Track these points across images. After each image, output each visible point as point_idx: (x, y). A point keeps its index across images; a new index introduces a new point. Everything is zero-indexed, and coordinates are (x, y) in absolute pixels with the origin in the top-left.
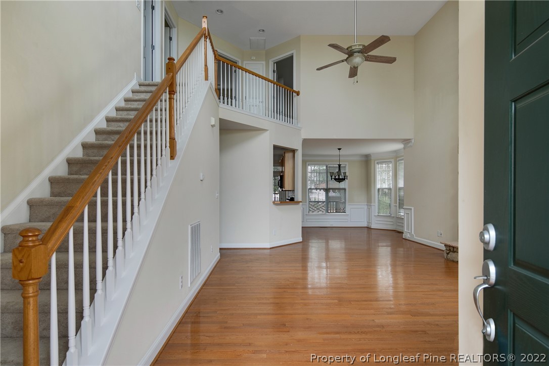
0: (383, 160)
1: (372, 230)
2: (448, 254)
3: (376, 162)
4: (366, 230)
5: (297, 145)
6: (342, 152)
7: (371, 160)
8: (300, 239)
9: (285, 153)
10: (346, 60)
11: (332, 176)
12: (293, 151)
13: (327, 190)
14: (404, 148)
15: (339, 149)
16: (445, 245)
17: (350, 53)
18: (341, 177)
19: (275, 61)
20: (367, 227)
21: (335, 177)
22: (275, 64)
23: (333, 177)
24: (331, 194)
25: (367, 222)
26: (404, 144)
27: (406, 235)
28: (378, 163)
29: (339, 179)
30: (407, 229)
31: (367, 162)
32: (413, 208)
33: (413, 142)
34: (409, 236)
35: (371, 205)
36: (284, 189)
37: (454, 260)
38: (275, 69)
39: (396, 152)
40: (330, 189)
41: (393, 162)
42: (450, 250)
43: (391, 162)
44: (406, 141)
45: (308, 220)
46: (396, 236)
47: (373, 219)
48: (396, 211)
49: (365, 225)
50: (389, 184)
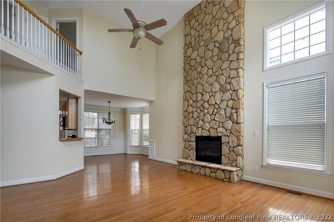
0: (135, 112)
1: (128, 155)
2: (179, 166)
4: (123, 155)
5: (80, 93)
6: (111, 105)
7: (127, 111)
8: (82, 167)
9: (68, 99)
10: (132, 31)
11: (104, 121)
12: (77, 98)
13: (98, 130)
14: (149, 106)
15: (109, 102)
16: (177, 162)
17: (136, 26)
18: (110, 121)
19: (59, 22)
21: (106, 121)
22: (58, 24)
24: (101, 133)
25: (125, 150)
26: (149, 104)
27: (151, 157)
28: (131, 114)
30: (151, 153)
31: (125, 113)
32: (155, 141)
33: (155, 102)
34: (153, 158)
35: (127, 140)
36: (66, 128)
37: (183, 169)
38: (58, 28)
39: (142, 108)
40: (100, 129)
41: (140, 114)
42: (180, 164)
43: (138, 114)
44: (151, 102)
45: (86, 152)
46: (143, 158)
47: (129, 149)
48: (142, 143)
49: (123, 152)
50: (138, 127)
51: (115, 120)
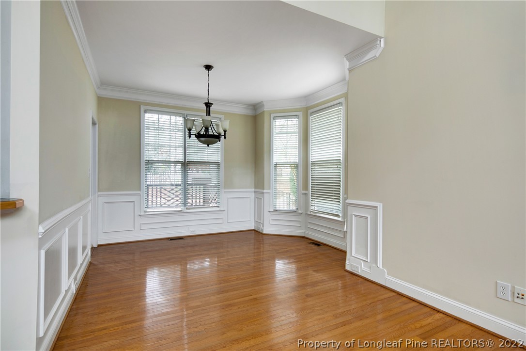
0: (284, 113)
1: (264, 236)
3: (272, 116)
4: (252, 236)
11: (190, 130)
13: (186, 165)
15: (208, 67)
18: (211, 133)
20: (254, 230)
21: (197, 132)
23: (194, 132)
24: (194, 174)
25: (256, 222)
29: (206, 136)
32: (380, 206)
33: (382, 45)
35: (263, 193)
39: (306, 98)
40: (190, 162)
41: (301, 118)
43: (297, 116)
45: (143, 227)
47: (268, 218)
48: (307, 205)
49: (251, 226)
50: (294, 157)
51: (227, 128)
